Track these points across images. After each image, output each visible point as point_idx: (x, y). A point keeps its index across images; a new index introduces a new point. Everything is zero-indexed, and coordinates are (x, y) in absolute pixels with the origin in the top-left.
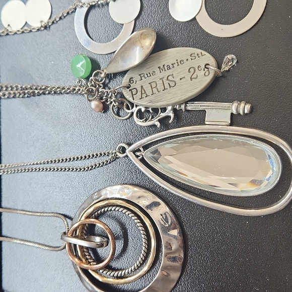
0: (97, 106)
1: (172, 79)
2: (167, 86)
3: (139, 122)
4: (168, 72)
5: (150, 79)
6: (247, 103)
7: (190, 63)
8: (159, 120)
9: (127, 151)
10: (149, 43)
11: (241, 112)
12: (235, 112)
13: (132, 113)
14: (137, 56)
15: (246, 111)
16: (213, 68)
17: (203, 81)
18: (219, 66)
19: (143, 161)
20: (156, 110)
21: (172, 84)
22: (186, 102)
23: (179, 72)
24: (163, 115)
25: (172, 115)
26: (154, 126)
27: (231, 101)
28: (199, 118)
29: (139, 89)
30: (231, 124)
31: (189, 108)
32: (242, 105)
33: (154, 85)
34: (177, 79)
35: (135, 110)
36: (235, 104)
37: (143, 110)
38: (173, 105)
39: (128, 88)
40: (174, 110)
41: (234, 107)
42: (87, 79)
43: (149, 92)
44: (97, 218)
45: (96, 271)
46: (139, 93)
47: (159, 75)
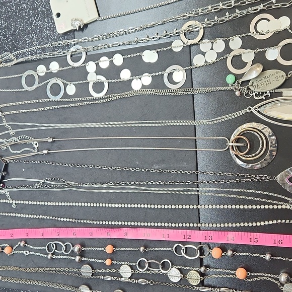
0: (238, 93)
1: (269, 81)
2: (268, 84)
3: (256, 98)
4: (268, 79)
5: (261, 82)
7: (276, 75)
8: (264, 97)
9: (252, 109)
10: (260, 69)
14: (254, 75)
16: (285, 76)
17: (282, 81)
18: (287, 76)
19: (259, 112)
20: (263, 93)
21: (270, 83)
22: (275, 89)
23: (272, 78)
24: (265, 95)
25: (270, 95)
26: (262, 99)
28: (280, 94)
29: (257, 86)
31: (276, 91)
33: (262, 84)
34: (271, 81)
35: (254, 94)
37: (257, 93)
38: (270, 91)
39: (252, 85)
40: (270, 92)
42: (234, 83)
43: (261, 86)
44: (241, 135)
45: (242, 156)
47: (264, 80)
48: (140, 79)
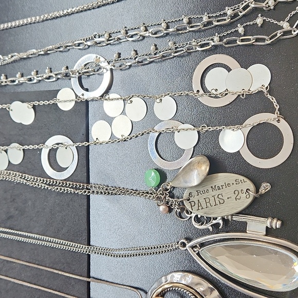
0: (164, 210)
1: (221, 197)
2: (218, 202)
3: (197, 226)
4: (219, 192)
5: (205, 196)
6: (278, 219)
7: (235, 187)
8: (211, 226)
9: (187, 246)
10: (205, 168)
11: (274, 227)
12: (269, 226)
13: (191, 217)
15: (278, 227)
16: (252, 194)
17: (245, 201)
18: (257, 191)
19: (199, 255)
20: (209, 219)
21: (222, 202)
22: (232, 215)
23: (227, 193)
24: (214, 222)
25: (221, 222)
26: (208, 229)
27: (266, 217)
28: (242, 227)
29: (197, 202)
30: (266, 235)
31: (234, 219)
32: (275, 221)
33: (208, 201)
34: (225, 198)
35: (193, 215)
36: (270, 220)
37: (199, 216)
38: (222, 216)
39: (188, 200)
40: (223, 219)
41: (268, 222)
42: (157, 189)
43: (204, 205)
46: (196, 205)
47: (211, 193)
48: (6, 151)
